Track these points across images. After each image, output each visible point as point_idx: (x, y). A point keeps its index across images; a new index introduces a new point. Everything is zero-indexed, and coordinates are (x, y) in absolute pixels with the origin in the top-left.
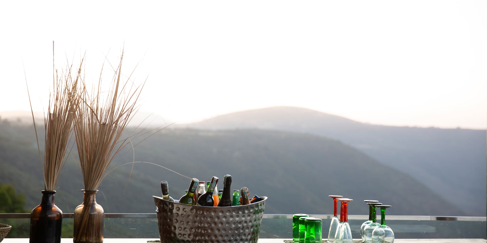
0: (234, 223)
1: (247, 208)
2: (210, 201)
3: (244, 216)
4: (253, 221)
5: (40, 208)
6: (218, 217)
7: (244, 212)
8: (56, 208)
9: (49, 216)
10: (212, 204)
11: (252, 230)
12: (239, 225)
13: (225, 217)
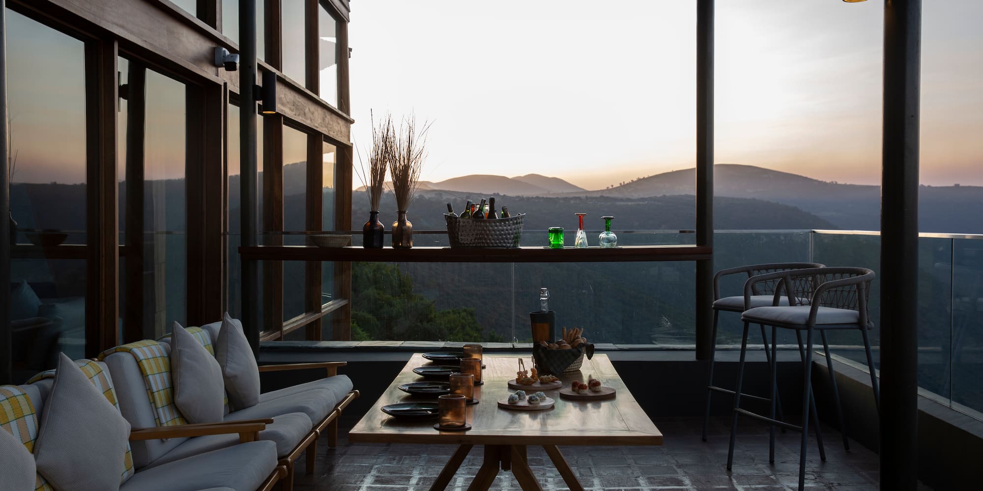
0: (499, 231)
1: (508, 220)
2: (481, 215)
3: (505, 226)
4: (513, 229)
5: (369, 223)
6: (486, 226)
7: (505, 223)
8: (379, 223)
9: (375, 228)
10: (483, 217)
11: (512, 236)
12: (502, 232)
13: (492, 226)
